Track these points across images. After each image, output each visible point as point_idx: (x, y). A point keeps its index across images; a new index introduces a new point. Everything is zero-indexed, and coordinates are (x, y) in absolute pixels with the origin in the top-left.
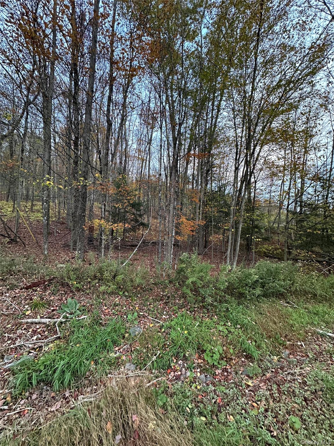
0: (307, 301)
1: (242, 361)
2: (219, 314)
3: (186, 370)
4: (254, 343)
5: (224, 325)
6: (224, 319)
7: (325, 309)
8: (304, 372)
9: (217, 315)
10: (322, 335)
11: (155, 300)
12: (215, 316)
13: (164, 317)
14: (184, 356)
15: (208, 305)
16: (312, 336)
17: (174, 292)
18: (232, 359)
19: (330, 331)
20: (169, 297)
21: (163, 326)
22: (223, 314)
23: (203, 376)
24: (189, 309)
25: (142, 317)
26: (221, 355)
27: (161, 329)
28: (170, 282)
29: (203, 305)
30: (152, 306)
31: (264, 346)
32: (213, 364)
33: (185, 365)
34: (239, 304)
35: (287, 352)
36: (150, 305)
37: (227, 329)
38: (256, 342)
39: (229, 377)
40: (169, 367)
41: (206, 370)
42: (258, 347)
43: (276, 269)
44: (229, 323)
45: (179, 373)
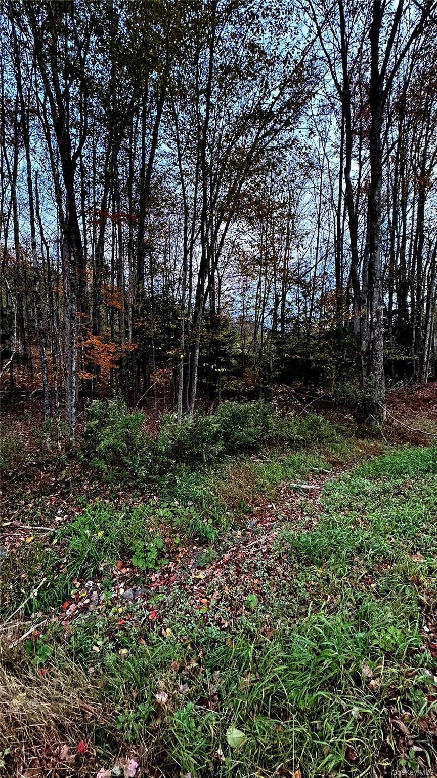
0: (283, 451)
1: (193, 551)
2: (161, 493)
3: (99, 592)
4: (211, 521)
5: (168, 507)
6: (169, 497)
7: (301, 457)
8: (270, 539)
9: (157, 495)
10: (296, 489)
11: (36, 495)
12: (155, 497)
13: (57, 518)
14: (96, 571)
15: (143, 482)
16: (285, 493)
17: (80, 473)
18: (178, 552)
19: (305, 482)
20: (68, 484)
21: (55, 534)
22: (166, 491)
23: (129, 591)
24: (109, 495)
25: (7, 530)
26: (159, 550)
27: (51, 541)
28: (71, 457)
29: (134, 485)
30: (31, 506)
31: (224, 520)
32: (147, 567)
33: (98, 584)
34: (192, 470)
35: (255, 520)
36: (26, 504)
37: (172, 512)
38: (213, 518)
39: (172, 579)
40: (67, 598)
41: (136, 581)
42: (217, 525)
43: (246, 412)
44: (176, 503)
45: (87, 601)
